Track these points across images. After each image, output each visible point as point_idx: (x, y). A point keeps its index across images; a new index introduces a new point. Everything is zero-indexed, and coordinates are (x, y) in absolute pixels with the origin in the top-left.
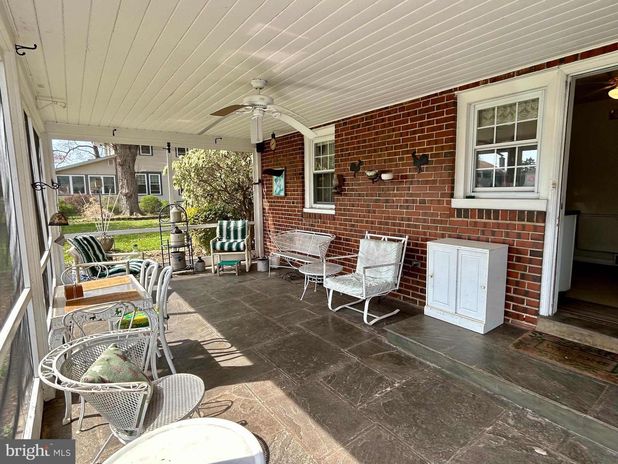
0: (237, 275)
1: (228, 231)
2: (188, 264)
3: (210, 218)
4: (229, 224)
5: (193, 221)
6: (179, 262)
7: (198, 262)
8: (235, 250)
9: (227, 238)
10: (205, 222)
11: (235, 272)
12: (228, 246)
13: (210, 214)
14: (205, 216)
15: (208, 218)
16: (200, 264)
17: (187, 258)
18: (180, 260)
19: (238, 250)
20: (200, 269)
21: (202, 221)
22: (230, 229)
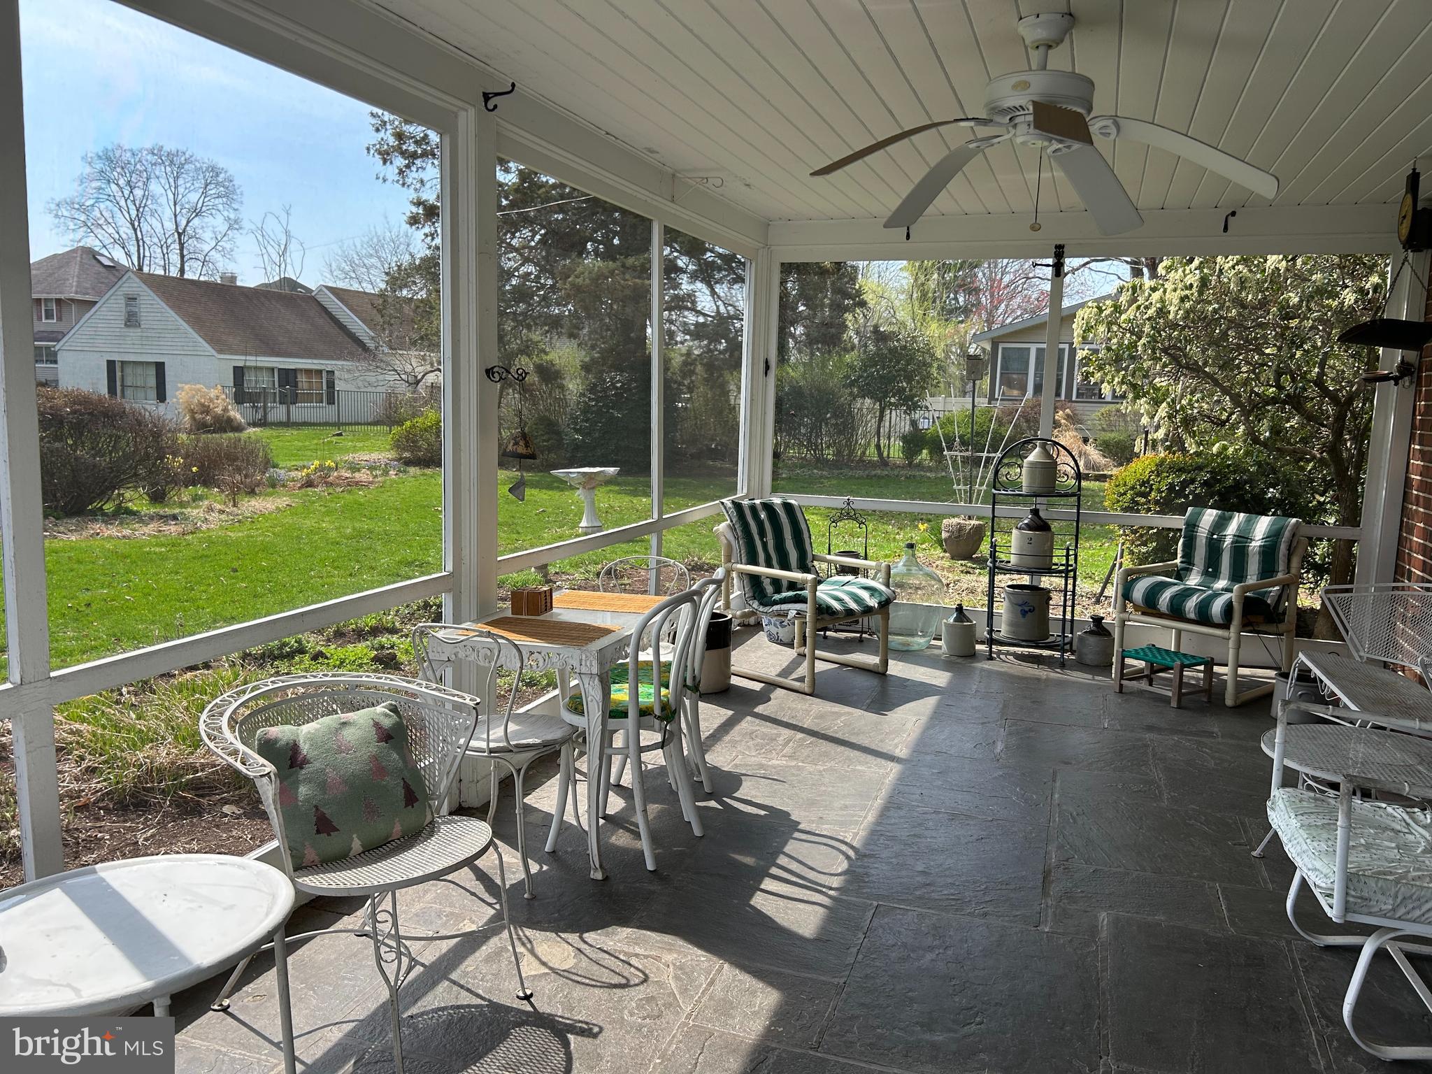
0: (1174, 704)
1: (1214, 548)
2: (1055, 632)
3: (1186, 497)
4: (1220, 524)
5: (1133, 499)
6: (1022, 620)
7: (1091, 633)
8: (1192, 616)
9: (1205, 573)
10: (1167, 506)
11: (1170, 694)
12: (1172, 598)
13: (1193, 481)
14: (1171, 487)
15: (1180, 494)
16: (1092, 640)
17: (1055, 613)
18: (1024, 613)
19: (1203, 617)
20: (1090, 658)
21: (1157, 502)
22: (1221, 540)
